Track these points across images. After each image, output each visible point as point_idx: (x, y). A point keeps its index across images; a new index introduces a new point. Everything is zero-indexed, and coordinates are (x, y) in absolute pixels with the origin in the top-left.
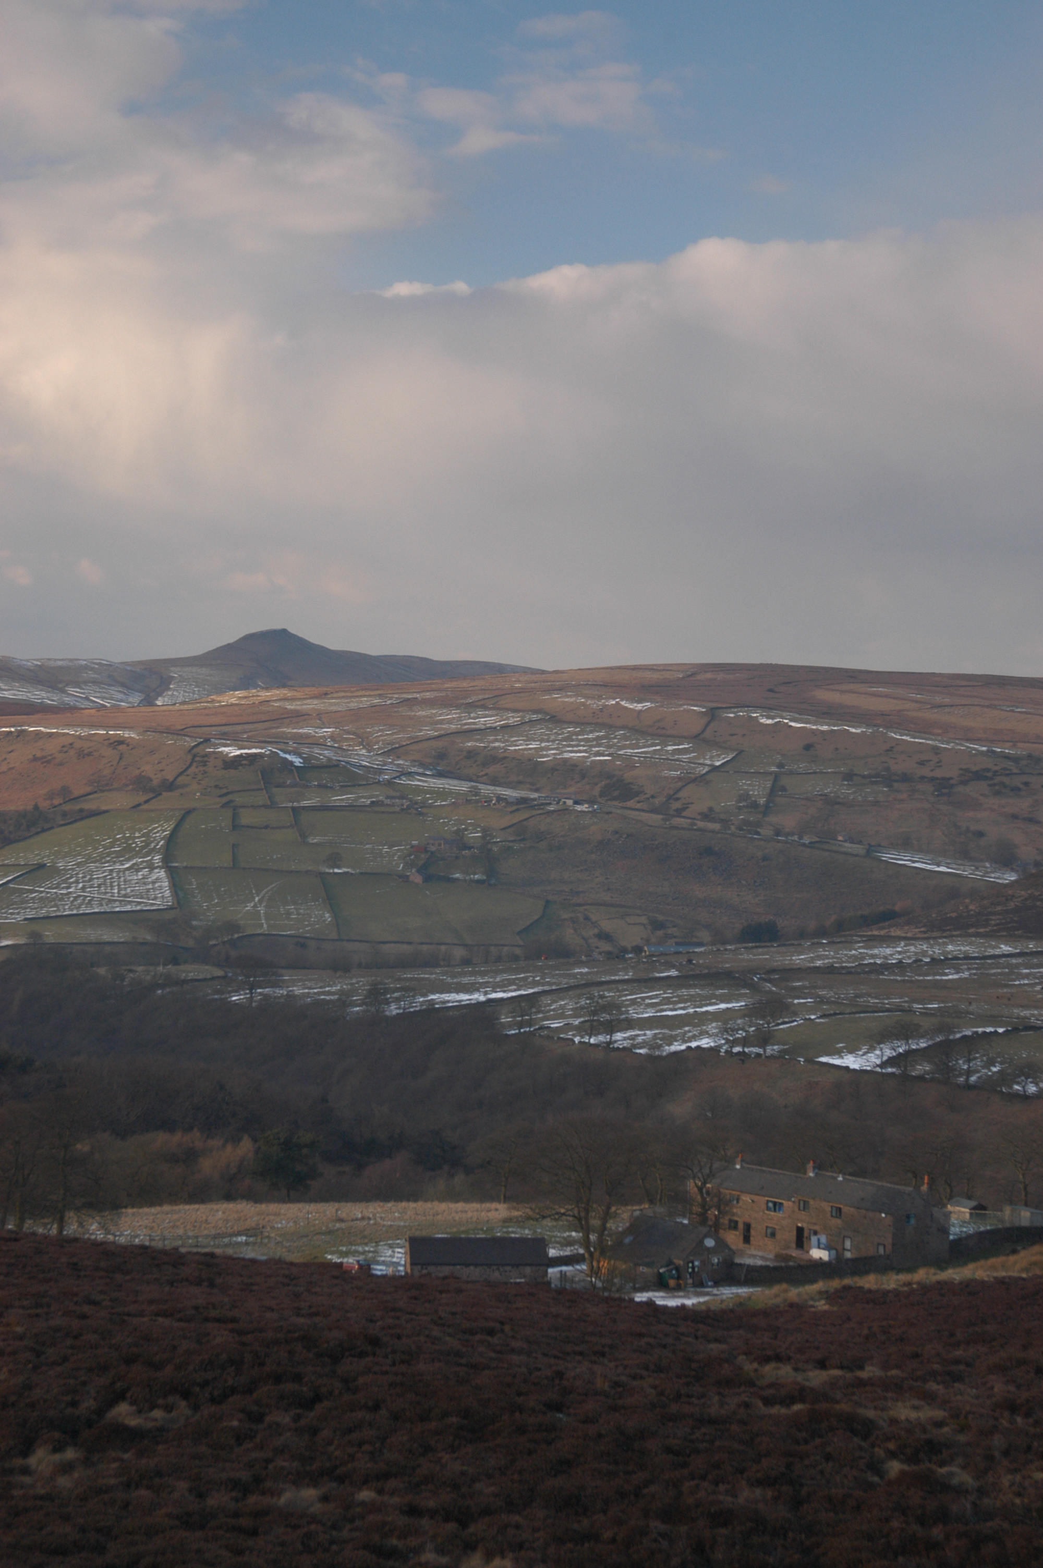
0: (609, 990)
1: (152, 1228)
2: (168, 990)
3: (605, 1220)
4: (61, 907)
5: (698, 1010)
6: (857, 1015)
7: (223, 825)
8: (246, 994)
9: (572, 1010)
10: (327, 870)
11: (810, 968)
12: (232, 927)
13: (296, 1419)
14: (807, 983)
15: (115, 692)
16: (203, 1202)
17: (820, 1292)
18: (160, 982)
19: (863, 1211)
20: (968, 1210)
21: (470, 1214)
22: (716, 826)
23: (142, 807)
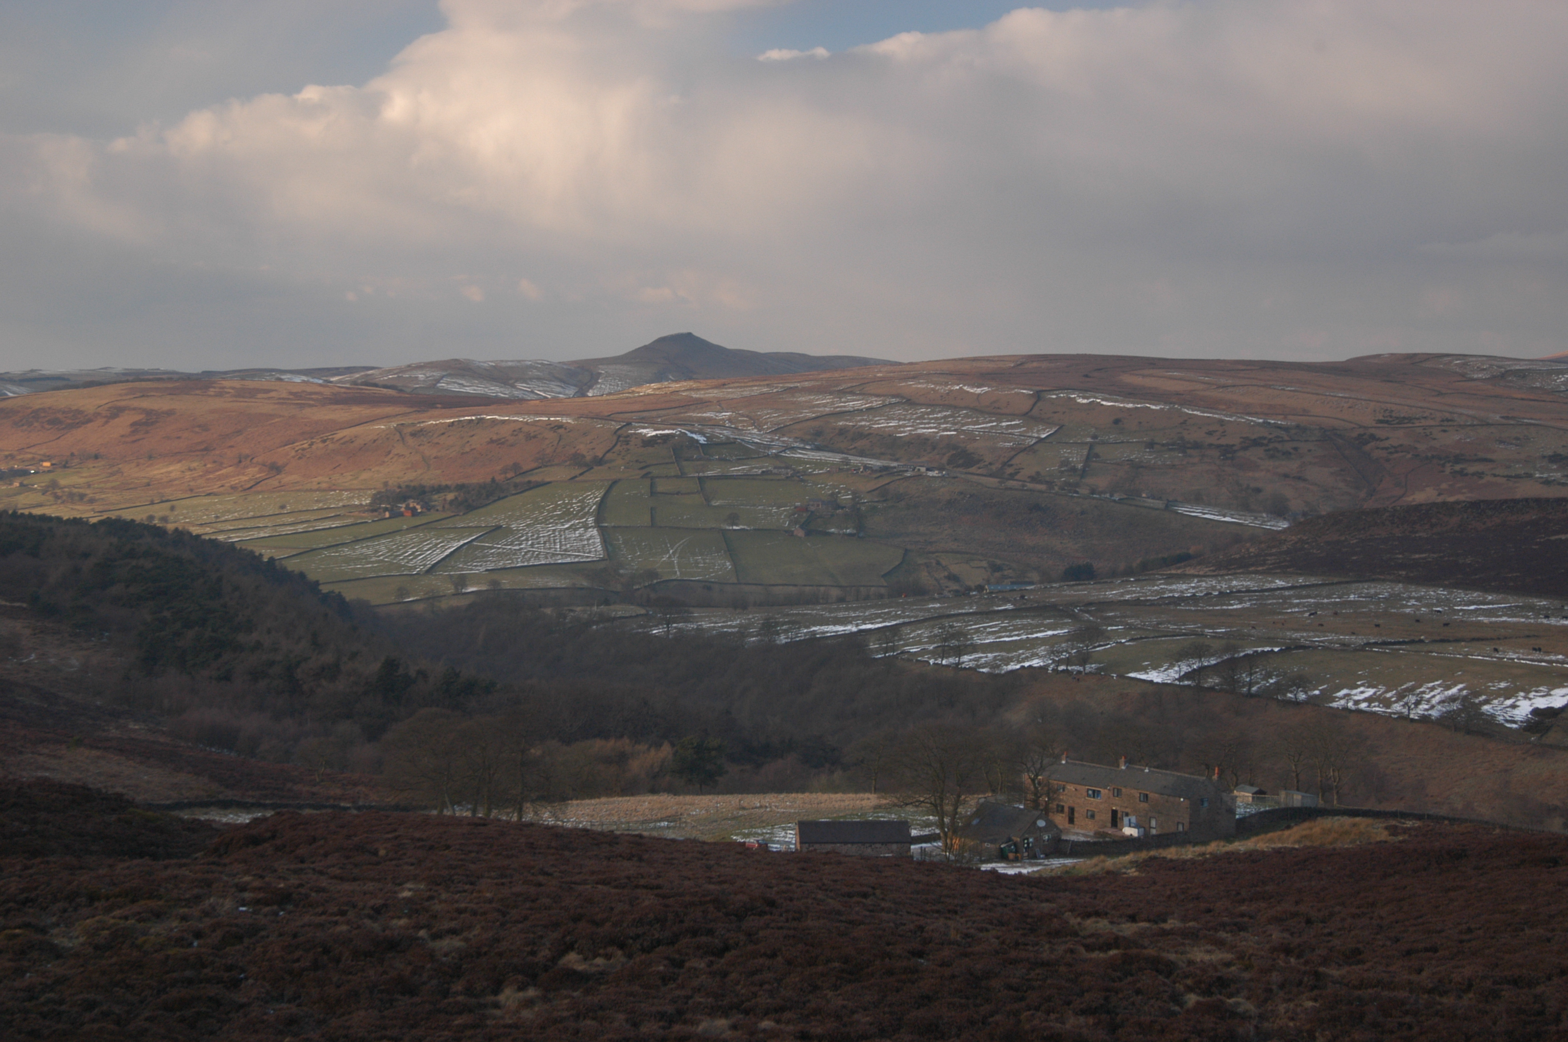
0: (957, 622)
1: (592, 816)
2: (601, 625)
3: (956, 808)
4: (515, 560)
5: (1029, 636)
6: (1159, 639)
7: (643, 492)
8: (664, 628)
9: (927, 637)
10: (727, 528)
11: (1120, 601)
12: (652, 574)
13: (711, 963)
14: (1118, 613)
15: (555, 386)
16: (632, 795)
17: (1131, 862)
18: (595, 619)
19: (1166, 797)
20: (1250, 795)
21: (847, 803)
22: (1043, 487)
23: (577, 479)
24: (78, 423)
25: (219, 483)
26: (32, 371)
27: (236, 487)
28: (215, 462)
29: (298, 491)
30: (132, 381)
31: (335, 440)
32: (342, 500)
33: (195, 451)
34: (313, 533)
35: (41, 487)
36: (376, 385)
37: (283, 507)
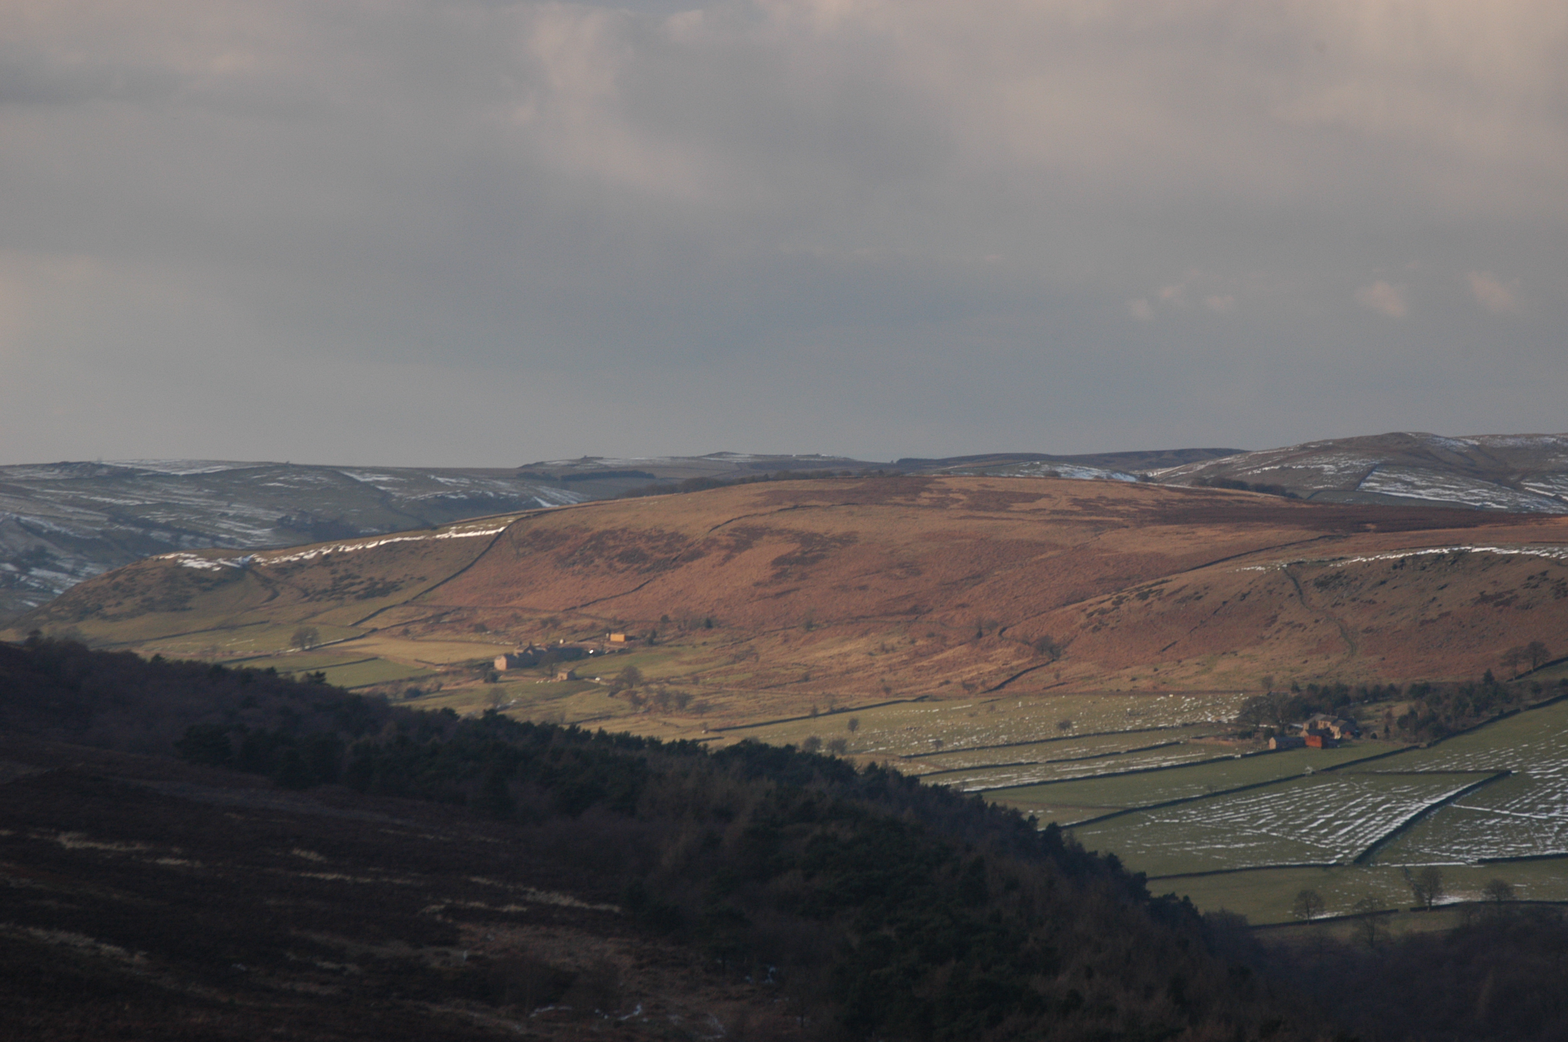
24: (675, 559)
25: (939, 676)
26: (586, 460)
27: (973, 685)
28: (931, 635)
29: (1095, 693)
30: (776, 479)
31: (1166, 592)
32: (1182, 713)
33: (892, 615)
34: (1123, 778)
35: (607, 681)
36: (1241, 485)
37: (1065, 725)
